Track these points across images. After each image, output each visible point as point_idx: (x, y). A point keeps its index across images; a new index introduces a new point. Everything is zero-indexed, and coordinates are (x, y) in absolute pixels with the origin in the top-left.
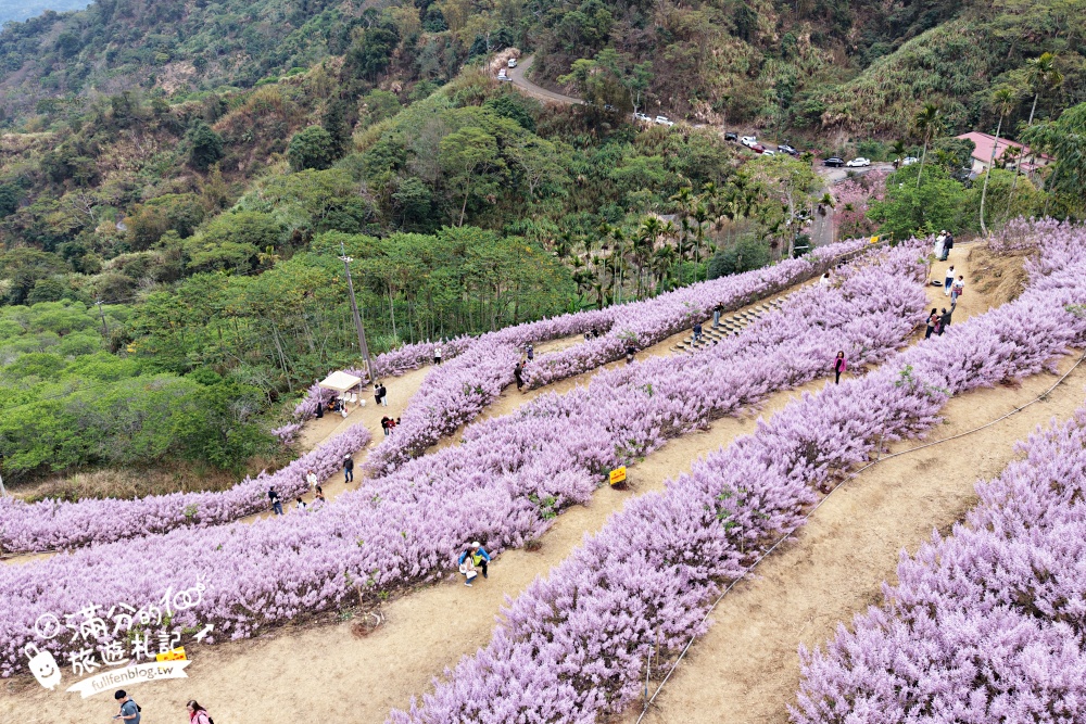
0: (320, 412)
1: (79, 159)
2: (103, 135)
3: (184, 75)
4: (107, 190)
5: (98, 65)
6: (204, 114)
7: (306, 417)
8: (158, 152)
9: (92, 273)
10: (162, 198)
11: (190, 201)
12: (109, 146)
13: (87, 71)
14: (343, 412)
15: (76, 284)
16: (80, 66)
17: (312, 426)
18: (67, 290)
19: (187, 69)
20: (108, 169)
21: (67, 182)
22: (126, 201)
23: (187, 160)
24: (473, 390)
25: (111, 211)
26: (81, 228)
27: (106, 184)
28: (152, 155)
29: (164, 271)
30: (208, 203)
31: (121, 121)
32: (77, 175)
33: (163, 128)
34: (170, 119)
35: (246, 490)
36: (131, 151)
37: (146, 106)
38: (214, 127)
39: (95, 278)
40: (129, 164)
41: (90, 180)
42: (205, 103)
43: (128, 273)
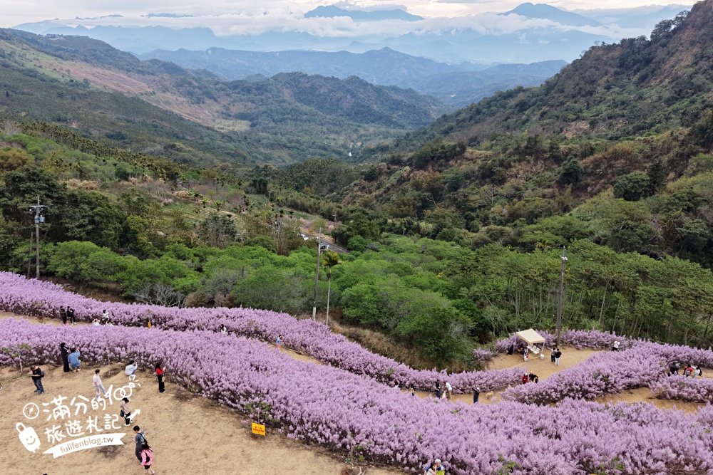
0: (511, 351)
1: (498, 169)
2: (516, 157)
3: (581, 129)
4: (507, 188)
5: (534, 118)
6: (578, 154)
7: (501, 351)
8: (543, 171)
9: (474, 232)
10: (534, 198)
11: (546, 204)
12: (517, 164)
13: (527, 120)
14: (525, 357)
15: (462, 235)
16: (524, 117)
17: (502, 358)
18: (456, 237)
19: (584, 125)
20: (512, 176)
21: (488, 180)
22: (517, 195)
23: (557, 179)
24: (601, 377)
25: (504, 201)
26: (484, 206)
27: (507, 185)
28: (539, 173)
29: (510, 241)
30: (556, 207)
31: (529, 151)
32: (494, 177)
33: (551, 159)
34: (557, 153)
35: (427, 375)
36: (528, 169)
37: (546, 144)
38: (581, 162)
39: (474, 234)
40: (524, 176)
41: (500, 181)
42: (581, 147)
43: (490, 236)
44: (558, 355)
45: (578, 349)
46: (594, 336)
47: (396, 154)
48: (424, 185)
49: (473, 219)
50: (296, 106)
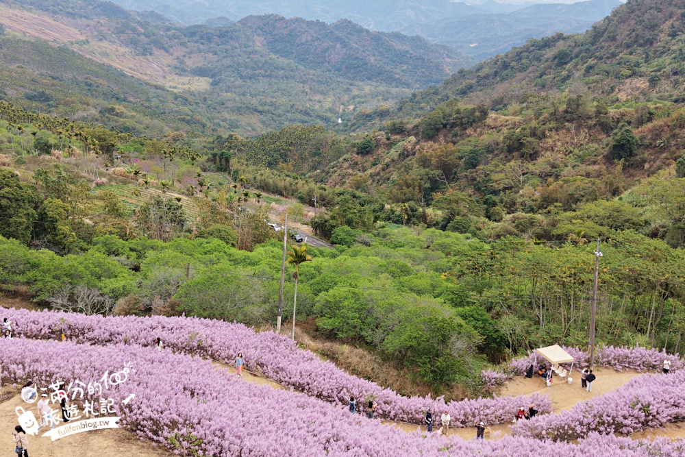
0: (530, 373)
1: (528, 139)
2: (553, 124)
3: (637, 88)
4: (540, 165)
5: (577, 74)
6: (633, 120)
7: (517, 373)
8: (588, 143)
9: (495, 221)
10: (574, 178)
11: (590, 185)
12: (553, 133)
13: (568, 77)
14: (548, 381)
15: (480, 225)
16: (564, 73)
17: (518, 382)
18: (472, 228)
19: (642, 83)
20: (547, 150)
21: (515, 154)
22: (553, 173)
23: (605, 153)
24: (639, 406)
25: (536, 181)
26: (511, 188)
27: (540, 160)
28: (582, 145)
29: (543, 232)
30: (603, 189)
31: (568, 116)
32: (524, 150)
33: (597, 126)
34: (605, 120)
35: (419, 403)
36: (568, 140)
37: (591, 107)
38: (637, 131)
39: (496, 224)
40: (563, 149)
41: (531, 155)
42: (637, 111)
43: (517, 227)
44: (591, 378)
45: (617, 371)
46: (638, 354)
47: (397, 121)
48: (434, 161)
49: (494, 204)
50: (271, 59)
